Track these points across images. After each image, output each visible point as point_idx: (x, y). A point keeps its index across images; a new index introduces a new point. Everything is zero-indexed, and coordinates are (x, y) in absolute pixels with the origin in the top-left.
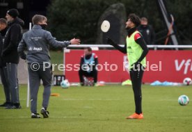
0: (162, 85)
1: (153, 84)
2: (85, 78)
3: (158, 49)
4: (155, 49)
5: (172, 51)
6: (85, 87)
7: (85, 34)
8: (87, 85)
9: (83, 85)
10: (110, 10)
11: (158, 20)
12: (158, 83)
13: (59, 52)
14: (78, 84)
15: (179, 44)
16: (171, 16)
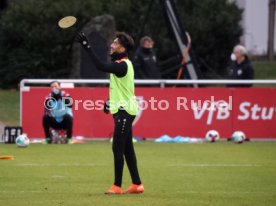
0: (172, 142)
1: (159, 140)
2: (53, 131)
3: (167, 85)
4: (163, 86)
5: (188, 89)
6: (53, 146)
7: (53, 63)
8: (56, 143)
9: (50, 142)
10: (92, 26)
11: (166, 40)
12: (166, 138)
13: (13, 91)
14: (43, 141)
15: (199, 78)
16: (187, 34)
